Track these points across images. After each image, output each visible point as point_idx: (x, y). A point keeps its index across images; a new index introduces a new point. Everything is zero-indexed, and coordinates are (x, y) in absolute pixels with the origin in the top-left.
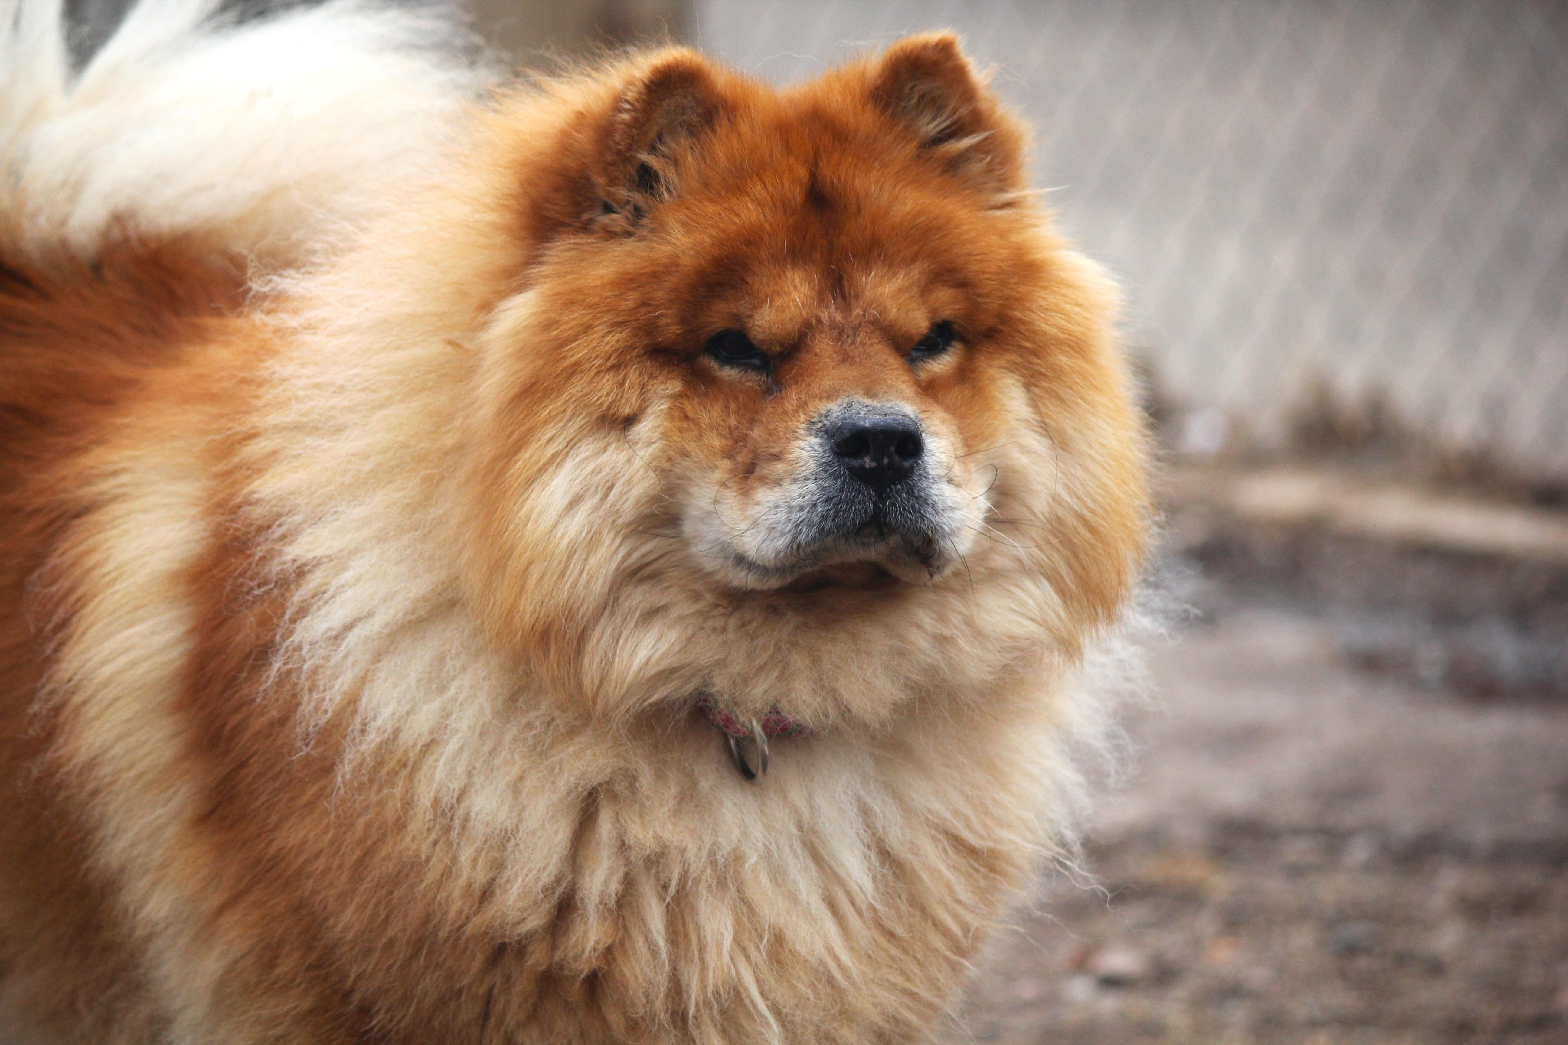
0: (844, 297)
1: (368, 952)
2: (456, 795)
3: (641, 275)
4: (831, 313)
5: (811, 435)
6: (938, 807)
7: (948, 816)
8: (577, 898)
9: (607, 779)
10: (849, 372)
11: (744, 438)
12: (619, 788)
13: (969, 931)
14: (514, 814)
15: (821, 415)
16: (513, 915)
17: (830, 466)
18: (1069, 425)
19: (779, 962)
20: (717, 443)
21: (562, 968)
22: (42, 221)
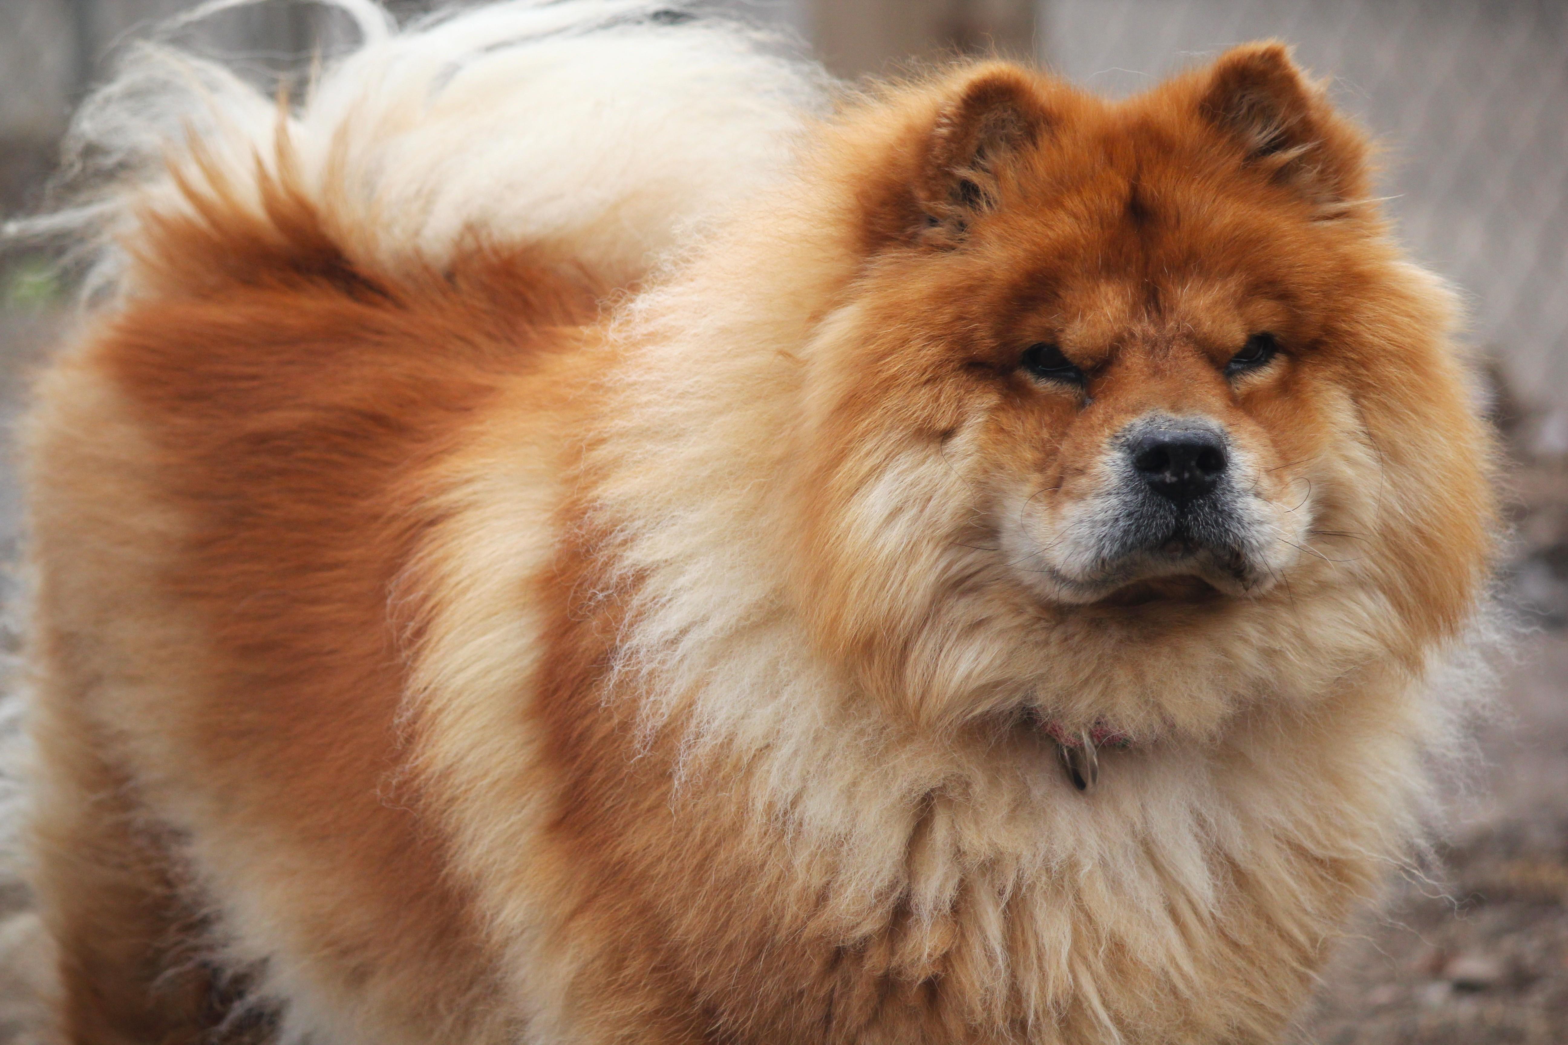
0: (1159, 311)
1: (710, 955)
2: (790, 799)
3: (958, 288)
4: (1144, 327)
5: (1114, 449)
6: (1280, 817)
7: (1290, 826)
8: (911, 904)
9: (940, 785)
10: (1158, 386)
11: (1054, 452)
12: (954, 794)
13: (1316, 941)
14: (847, 820)
15: (1125, 430)
16: (848, 920)
17: (1131, 481)
18: (1399, 437)
19: (1121, 971)
20: (1029, 455)
21: (899, 973)
22: (397, 231)
